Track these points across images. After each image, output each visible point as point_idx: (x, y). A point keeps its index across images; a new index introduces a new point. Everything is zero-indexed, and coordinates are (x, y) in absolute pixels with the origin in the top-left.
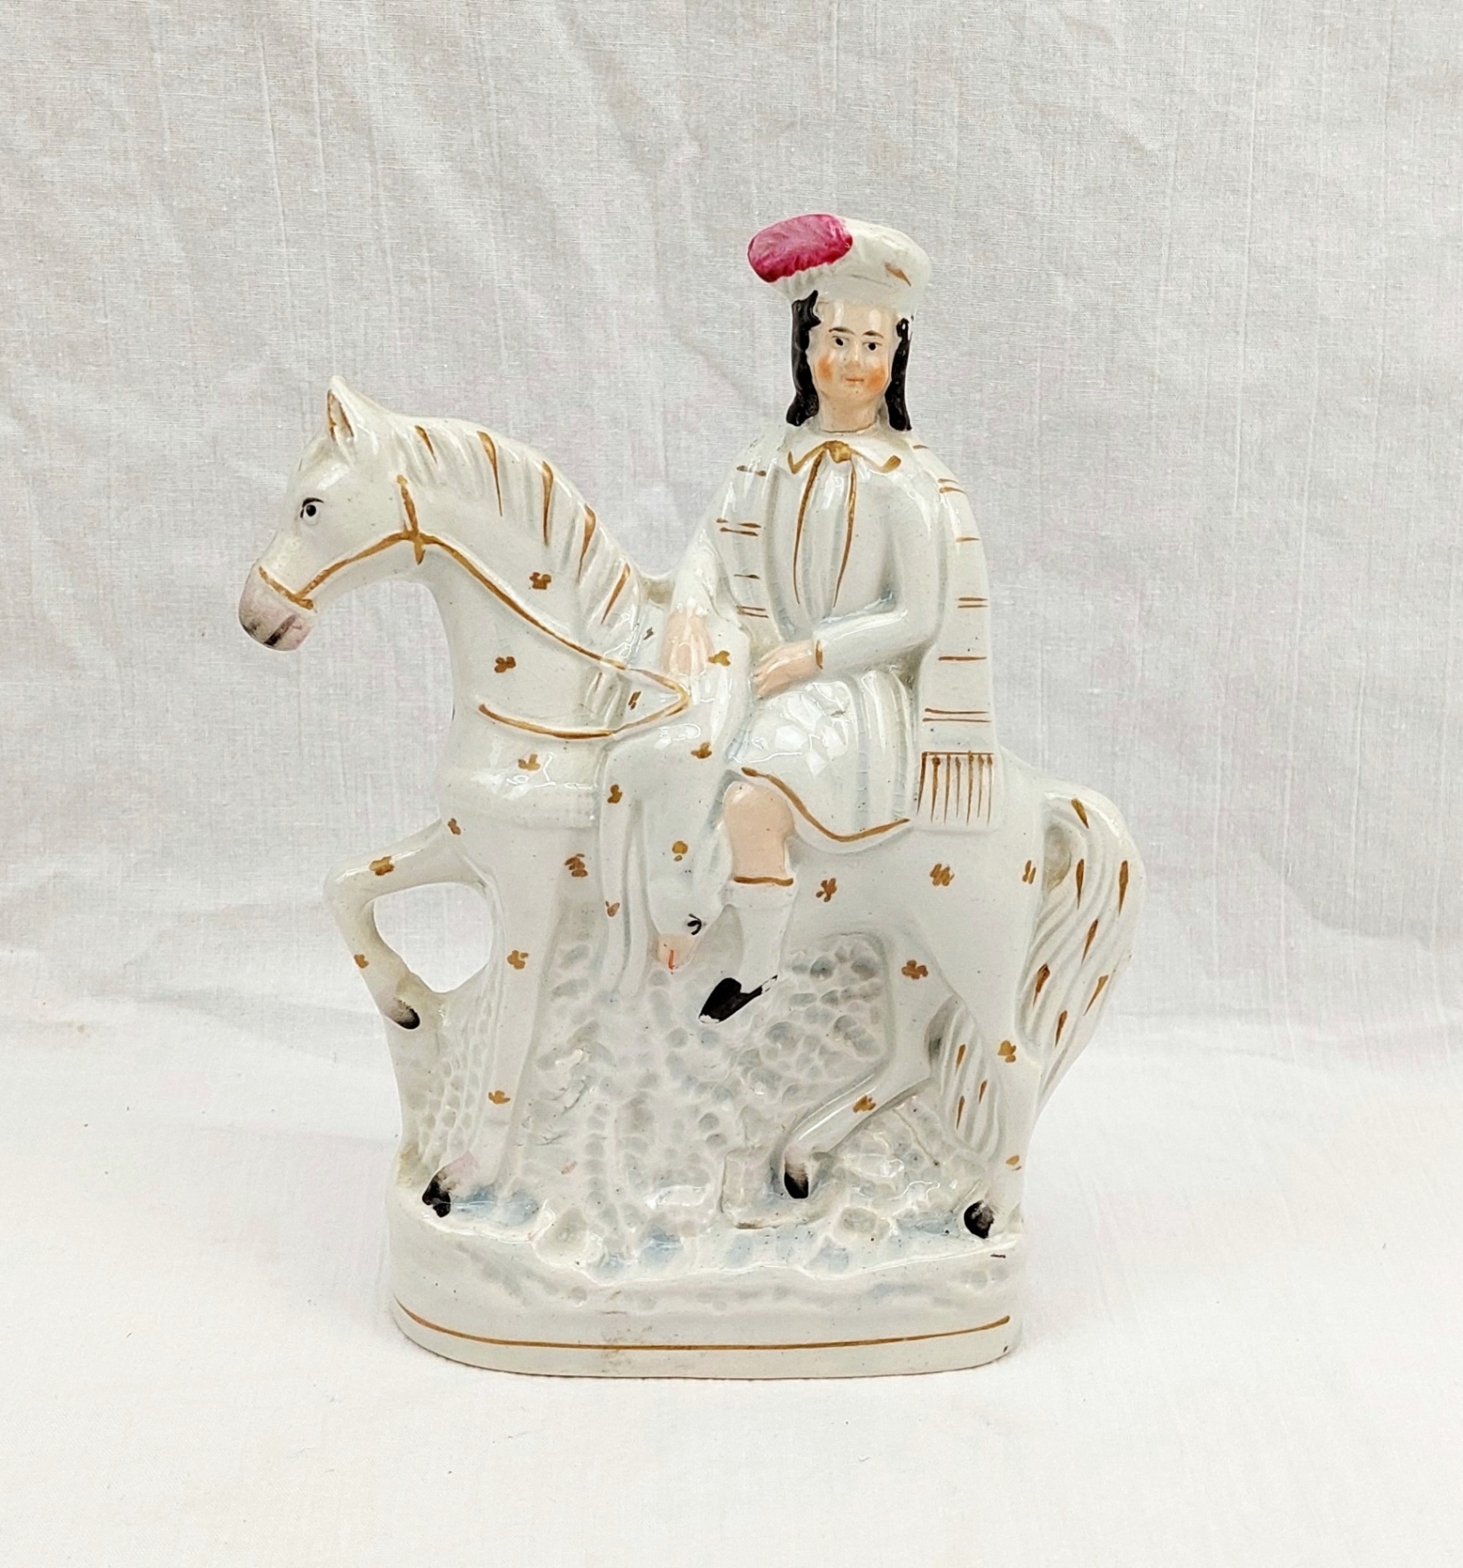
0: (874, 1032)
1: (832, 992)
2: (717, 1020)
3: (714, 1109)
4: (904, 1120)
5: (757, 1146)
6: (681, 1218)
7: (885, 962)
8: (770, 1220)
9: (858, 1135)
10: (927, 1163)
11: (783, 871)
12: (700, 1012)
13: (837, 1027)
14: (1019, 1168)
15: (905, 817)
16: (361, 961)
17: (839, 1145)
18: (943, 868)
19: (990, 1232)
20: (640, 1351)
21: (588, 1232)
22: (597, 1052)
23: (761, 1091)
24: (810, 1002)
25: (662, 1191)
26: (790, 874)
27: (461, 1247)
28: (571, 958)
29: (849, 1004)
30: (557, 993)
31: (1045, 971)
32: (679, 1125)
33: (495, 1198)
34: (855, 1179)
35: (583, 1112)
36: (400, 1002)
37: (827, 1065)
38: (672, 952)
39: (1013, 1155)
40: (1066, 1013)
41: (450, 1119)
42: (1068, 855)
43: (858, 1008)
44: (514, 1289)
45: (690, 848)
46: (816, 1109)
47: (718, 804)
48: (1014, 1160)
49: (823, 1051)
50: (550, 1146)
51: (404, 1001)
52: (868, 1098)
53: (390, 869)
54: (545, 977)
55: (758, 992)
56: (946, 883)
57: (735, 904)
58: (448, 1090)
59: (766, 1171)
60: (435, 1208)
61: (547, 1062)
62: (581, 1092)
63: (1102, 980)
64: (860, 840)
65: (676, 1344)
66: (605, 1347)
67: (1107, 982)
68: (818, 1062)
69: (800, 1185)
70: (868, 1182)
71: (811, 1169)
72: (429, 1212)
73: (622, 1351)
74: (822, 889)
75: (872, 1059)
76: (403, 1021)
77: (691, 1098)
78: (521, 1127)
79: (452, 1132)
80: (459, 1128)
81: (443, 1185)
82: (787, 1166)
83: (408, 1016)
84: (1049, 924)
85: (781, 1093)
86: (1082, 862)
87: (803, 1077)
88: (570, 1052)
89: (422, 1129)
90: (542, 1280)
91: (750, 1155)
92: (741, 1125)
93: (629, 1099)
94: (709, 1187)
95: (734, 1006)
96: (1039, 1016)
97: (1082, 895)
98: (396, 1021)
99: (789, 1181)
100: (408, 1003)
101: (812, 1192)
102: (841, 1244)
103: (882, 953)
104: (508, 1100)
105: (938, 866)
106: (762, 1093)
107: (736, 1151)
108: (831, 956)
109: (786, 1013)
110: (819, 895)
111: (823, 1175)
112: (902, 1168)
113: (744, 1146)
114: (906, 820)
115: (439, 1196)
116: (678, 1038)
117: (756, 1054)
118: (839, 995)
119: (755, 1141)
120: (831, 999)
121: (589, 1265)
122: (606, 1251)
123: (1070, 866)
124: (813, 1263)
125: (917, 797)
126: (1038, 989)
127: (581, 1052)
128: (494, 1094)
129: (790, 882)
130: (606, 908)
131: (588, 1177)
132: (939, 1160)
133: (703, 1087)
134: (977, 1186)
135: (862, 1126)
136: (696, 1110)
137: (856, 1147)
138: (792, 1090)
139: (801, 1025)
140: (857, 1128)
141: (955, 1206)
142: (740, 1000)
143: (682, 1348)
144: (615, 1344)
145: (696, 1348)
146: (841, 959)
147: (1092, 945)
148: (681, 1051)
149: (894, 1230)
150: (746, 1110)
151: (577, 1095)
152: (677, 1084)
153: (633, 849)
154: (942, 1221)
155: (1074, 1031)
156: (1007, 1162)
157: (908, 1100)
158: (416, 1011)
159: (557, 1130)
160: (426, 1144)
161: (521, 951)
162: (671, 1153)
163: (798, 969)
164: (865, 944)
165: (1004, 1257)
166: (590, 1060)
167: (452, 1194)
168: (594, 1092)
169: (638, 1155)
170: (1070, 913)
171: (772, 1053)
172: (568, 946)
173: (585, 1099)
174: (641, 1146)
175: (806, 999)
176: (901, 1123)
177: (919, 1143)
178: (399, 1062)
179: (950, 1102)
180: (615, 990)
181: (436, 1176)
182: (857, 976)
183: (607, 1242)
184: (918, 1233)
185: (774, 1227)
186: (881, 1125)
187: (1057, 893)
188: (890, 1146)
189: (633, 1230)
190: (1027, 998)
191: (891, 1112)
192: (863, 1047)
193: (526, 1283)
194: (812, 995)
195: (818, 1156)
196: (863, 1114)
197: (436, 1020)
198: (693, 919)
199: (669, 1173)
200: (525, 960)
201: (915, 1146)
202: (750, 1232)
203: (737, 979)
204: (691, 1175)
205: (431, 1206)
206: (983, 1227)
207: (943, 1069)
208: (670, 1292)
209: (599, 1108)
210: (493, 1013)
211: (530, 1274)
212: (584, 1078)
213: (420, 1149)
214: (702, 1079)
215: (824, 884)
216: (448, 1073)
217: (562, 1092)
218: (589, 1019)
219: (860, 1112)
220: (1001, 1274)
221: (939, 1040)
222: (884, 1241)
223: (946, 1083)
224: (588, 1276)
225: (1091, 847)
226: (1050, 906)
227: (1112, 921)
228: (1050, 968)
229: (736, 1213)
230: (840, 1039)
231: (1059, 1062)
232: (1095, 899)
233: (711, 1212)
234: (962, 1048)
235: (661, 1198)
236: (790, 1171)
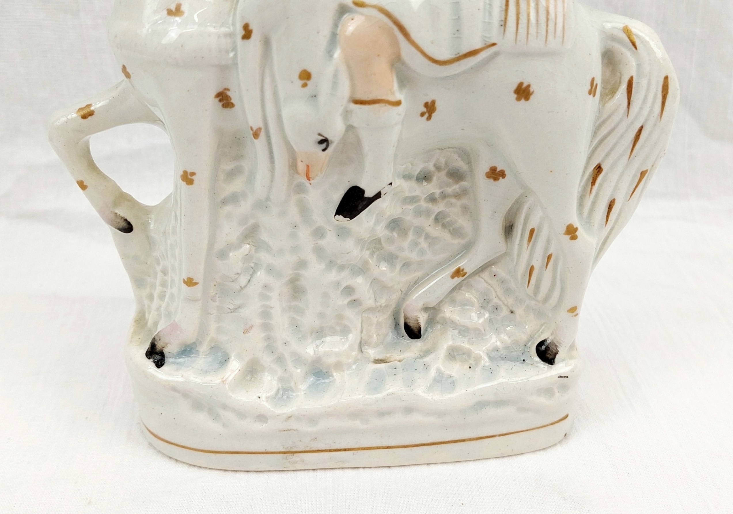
0: (463, 222)
1: (431, 194)
2: (349, 219)
3: (350, 282)
4: (487, 282)
5: (383, 305)
6: (332, 360)
7: (471, 171)
8: (396, 356)
9: (454, 294)
10: (505, 312)
11: (393, 93)
12: (334, 213)
13: (437, 219)
14: (576, 316)
15: (493, 41)
16: (82, 185)
17: (441, 301)
18: (525, 85)
19: (556, 360)
20: (309, 454)
21: (267, 374)
22: (259, 245)
23: (384, 267)
24: (416, 202)
25: (318, 342)
26: (399, 96)
27: (174, 389)
28: (232, 174)
29: (445, 201)
30: (224, 202)
31: (599, 169)
32: (326, 296)
33: (197, 353)
34: (454, 325)
35: (254, 289)
36: (116, 214)
37: (430, 246)
38: (308, 166)
39: (574, 306)
40: (614, 200)
41: (162, 297)
42: (619, 74)
43: (452, 204)
44: (216, 417)
45: (313, 75)
46: (423, 278)
47: (334, 36)
48: (573, 310)
49: (427, 237)
50: (233, 314)
51: (119, 213)
52: (461, 268)
53: (91, 114)
54: (213, 191)
55: (378, 196)
56: (527, 98)
57: (355, 124)
58: (160, 275)
59: (390, 321)
60: (154, 362)
61: (223, 255)
62: (252, 276)
63: (643, 174)
64: (456, 64)
65: (335, 448)
66: (285, 453)
67: (647, 175)
68: (424, 245)
69: (416, 330)
70: (464, 326)
71: (422, 319)
72: (150, 364)
73: (296, 455)
74: (424, 110)
75: (463, 242)
76: (121, 227)
77: (333, 276)
78: (211, 301)
79: (164, 305)
80: (168, 303)
81: (159, 346)
82: (406, 318)
83: (123, 224)
84: (604, 131)
85: (398, 267)
86: (632, 78)
87: (414, 256)
88: (238, 246)
89: (146, 302)
90: (234, 410)
91: (379, 312)
92: (371, 291)
93: (288, 278)
94: (351, 336)
95: (360, 207)
96: (594, 203)
97: (631, 105)
98: (115, 228)
99: (407, 327)
100: (122, 215)
101: (424, 334)
102: (448, 372)
103: (469, 162)
104: (196, 284)
105: (521, 84)
106: (385, 269)
107: (370, 310)
108: (431, 167)
109: (399, 211)
110: (422, 115)
111: (431, 322)
112: (487, 315)
113: (374, 306)
114: (494, 44)
115: (157, 353)
116: (319, 233)
117: (378, 241)
118: (437, 196)
119: (383, 302)
120: (432, 199)
121: (267, 398)
122: (280, 385)
123: (620, 83)
124: (430, 388)
125: (503, 23)
126: (593, 183)
127: (248, 246)
128: (186, 280)
129: (398, 103)
130: (252, 132)
131: (263, 335)
132: (514, 309)
133: (342, 268)
134: (543, 327)
135: (457, 288)
136: (338, 284)
137: (453, 301)
138: (406, 265)
139: (410, 218)
140: (454, 289)
141: (529, 341)
142: (365, 203)
143: (340, 450)
144: (292, 450)
145: (349, 450)
146: (438, 168)
147: (637, 147)
148: (323, 243)
149: (485, 361)
150: (375, 281)
151: (249, 278)
152: (322, 266)
153: (267, 80)
154: (520, 353)
155: (619, 215)
156: (568, 311)
157: (489, 268)
158: (129, 220)
159: (238, 302)
160: (149, 314)
161: (189, 171)
162: (321, 315)
163: (407, 177)
164: (456, 156)
165: (567, 377)
166: (255, 252)
167: (166, 351)
168: (261, 275)
169: (298, 318)
170: (621, 120)
171: (390, 240)
172: (228, 166)
173: (254, 280)
174: (300, 311)
175: (413, 199)
176: (486, 285)
177: (499, 298)
178: (124, 256)
179: (522, 269)
180: (268, 199)
181: (154, 339)
182: (450, 181)
183: (281, 379)
184: (503, 362)
185: (399, 361)
186: (470, 286)
187: (611, 105)
188: (478, 301)
189: (299, 371)
190: (584, 189)
191: (477, 278)
192: (456, 232)
193: (223, 413)
194: (417, 196)
195: (426, 309)
196: (457, 280)
197: (145, 225)
198: (322, 138)
199: (322, 328)
200: (194, 177)
201: (496, 300)
202: (382, 366)
203: (362, 186)
204: (338, 328)
205: (152, 360)
206: (551, 357)
207: (516, 247)
208: (328, 414)
209: (266, 286)
210: (179, 221)
211: (225, 407)
212: (252, 265)
213: (147, 315)
214: (340, 262)
215: (426, 105)
216: (158, 263)
217: (236, 276)
218: (251, 222)
219: (456, 279)
220: (564, 388)
221: (512, 225)
222: (478, 370)
223: (519, 255)
224: (267, 406)
225: (638, 65)
226: (605, 116)
227: (655, 125)
228: (602, 166)
229: (372, 353)
230: (440, 227)
231: (607, 238)
232: (641, 108)
233: (354, 353)
234: (532, 231)
235: (317, 346)
236: (408, 321)
